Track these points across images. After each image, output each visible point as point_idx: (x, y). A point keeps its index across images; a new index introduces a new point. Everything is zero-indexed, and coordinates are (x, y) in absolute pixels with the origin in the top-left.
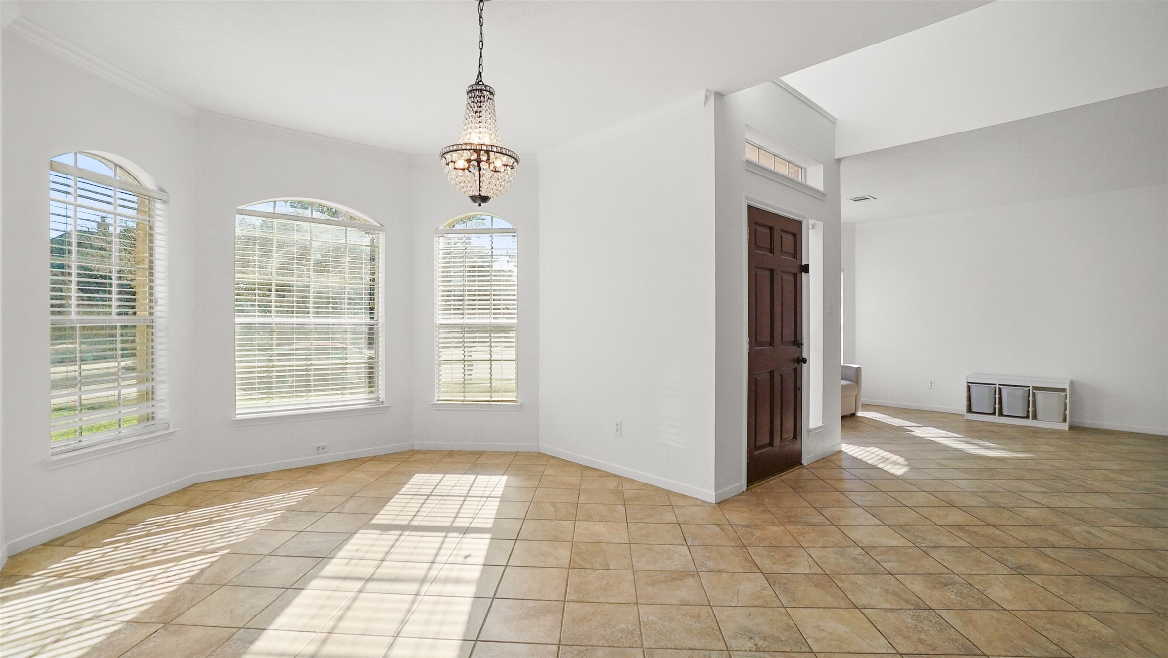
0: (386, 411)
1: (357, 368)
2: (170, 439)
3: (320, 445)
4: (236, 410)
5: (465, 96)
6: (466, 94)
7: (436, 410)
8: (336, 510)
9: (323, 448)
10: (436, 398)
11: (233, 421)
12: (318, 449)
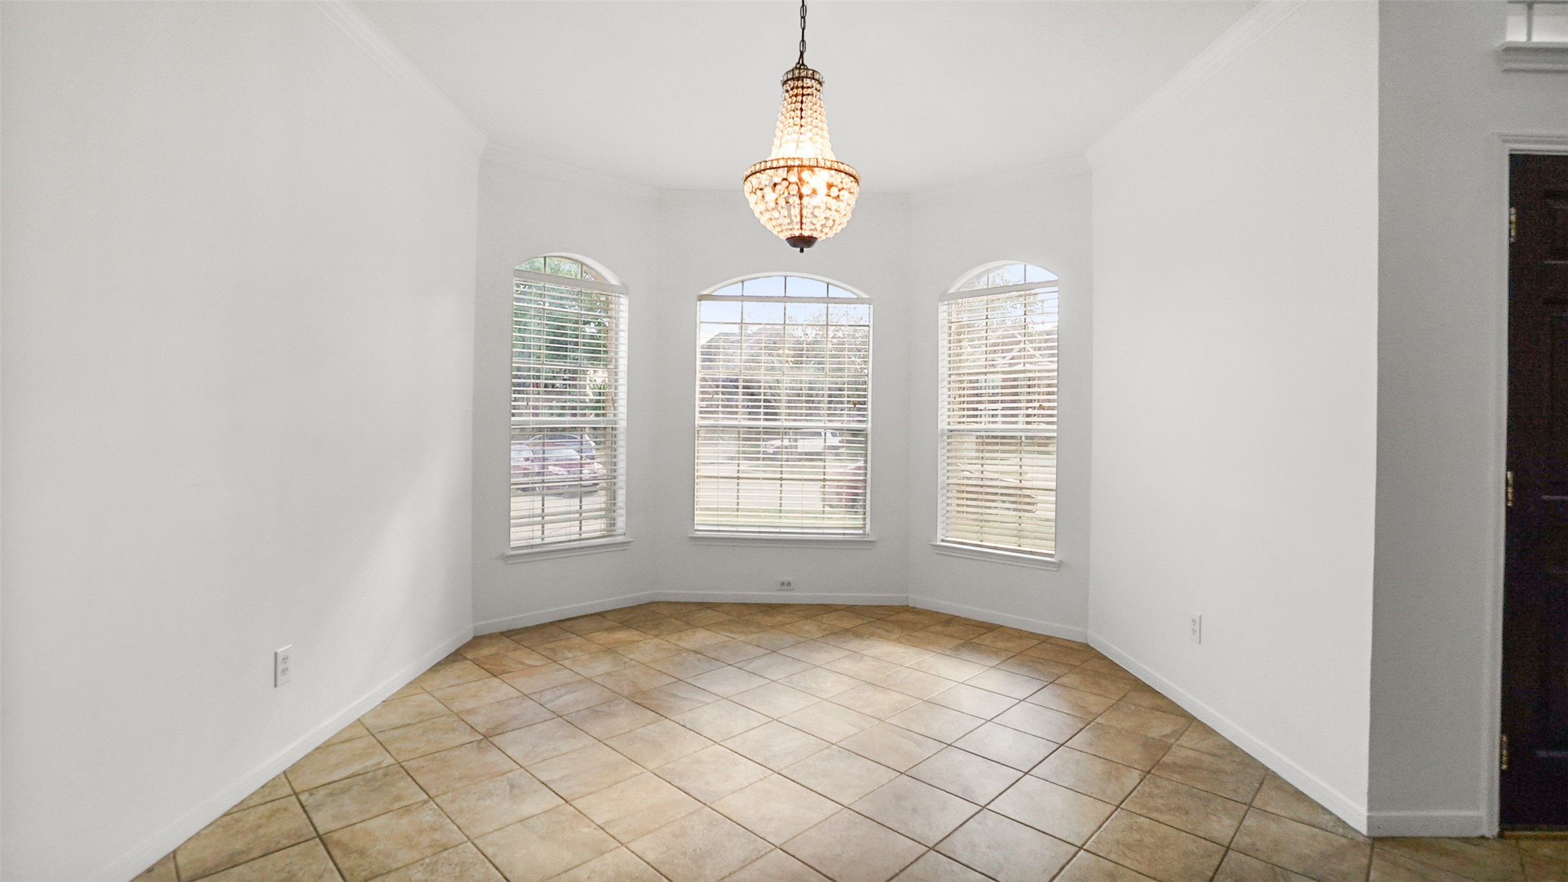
0: (870, 547)
1: (838, 487)
2: (626, 550)
3: (786, 579)
4: (694, 526)
5: (780, 89)
6: (780, 84)
7: (938, 554)
8: (738, 665)
9: (789, 584)
10: (940, 537)
11: (691, 538)
12: (783, 584)
